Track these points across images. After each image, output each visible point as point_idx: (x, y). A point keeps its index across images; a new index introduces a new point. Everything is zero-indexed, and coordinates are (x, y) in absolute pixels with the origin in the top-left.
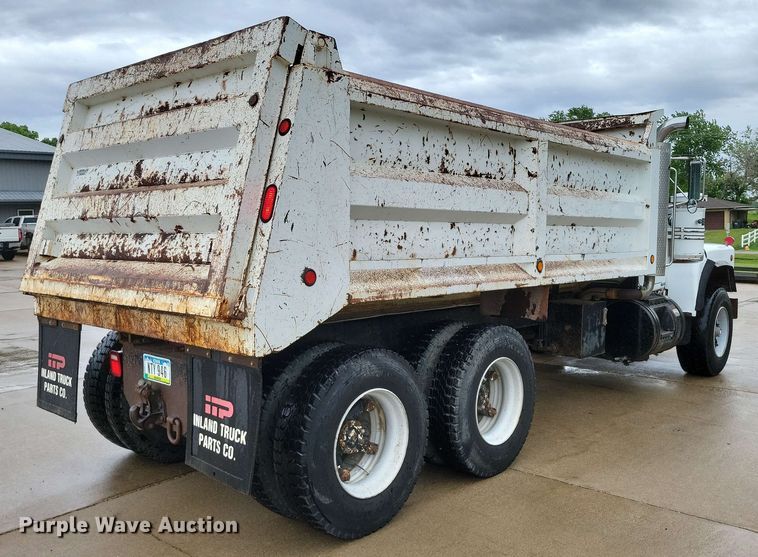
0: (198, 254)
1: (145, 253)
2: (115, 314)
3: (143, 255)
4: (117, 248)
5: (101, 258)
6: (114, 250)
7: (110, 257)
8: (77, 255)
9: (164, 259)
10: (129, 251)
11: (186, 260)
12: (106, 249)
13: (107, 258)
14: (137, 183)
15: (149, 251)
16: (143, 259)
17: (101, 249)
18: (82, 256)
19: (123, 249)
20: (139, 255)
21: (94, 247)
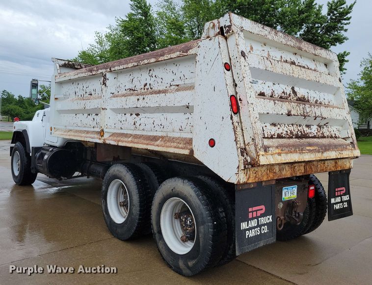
0: (335, 134)
1: (315, 134)
2: (304, 166)
3: (314, 135)
4: (301, 132)
5: (292, 138)
6: (300, 133)
7: (297, 137)
8: (276, 136)
9: (324, 137)
10: (308, 134)
11: (331, 137)
12: (295, 133)
13: (295, 138)
14: (296, 99)
15: (317, 133)
16: (314, 137)
17: (291, 133)
18: (280, 136)
19: (304, 132)
20: (313, 135)
21: (287, 132)
